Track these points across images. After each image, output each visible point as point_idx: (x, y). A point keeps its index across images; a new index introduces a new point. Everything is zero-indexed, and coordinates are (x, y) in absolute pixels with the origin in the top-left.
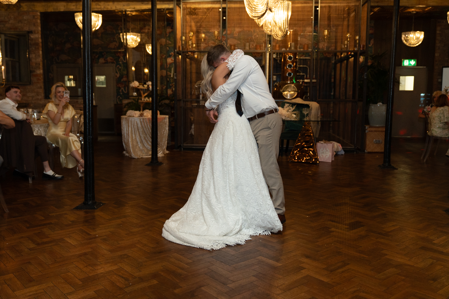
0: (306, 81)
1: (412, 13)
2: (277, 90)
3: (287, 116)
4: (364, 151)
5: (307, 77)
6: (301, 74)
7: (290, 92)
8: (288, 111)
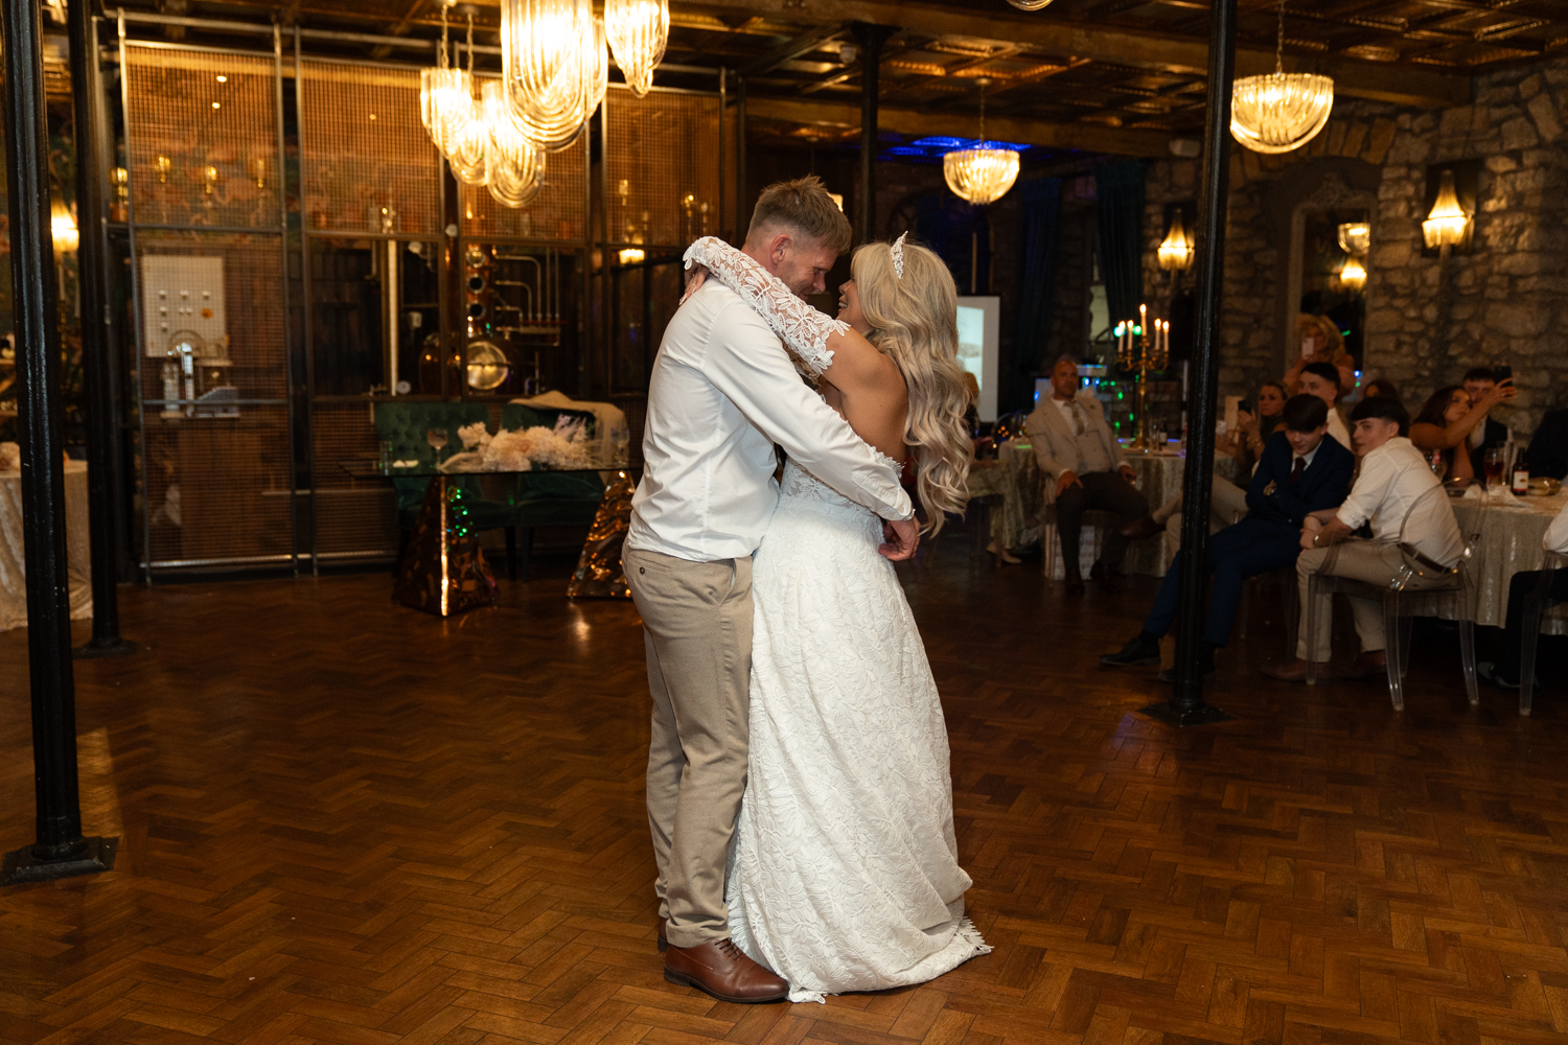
0: (522, 330)
1: (808, 139)
2: (436, 360)
3: (574, 456)
5: (526, 317)
6: (508, 308)
7: (483, 366)
8: (570, 439)
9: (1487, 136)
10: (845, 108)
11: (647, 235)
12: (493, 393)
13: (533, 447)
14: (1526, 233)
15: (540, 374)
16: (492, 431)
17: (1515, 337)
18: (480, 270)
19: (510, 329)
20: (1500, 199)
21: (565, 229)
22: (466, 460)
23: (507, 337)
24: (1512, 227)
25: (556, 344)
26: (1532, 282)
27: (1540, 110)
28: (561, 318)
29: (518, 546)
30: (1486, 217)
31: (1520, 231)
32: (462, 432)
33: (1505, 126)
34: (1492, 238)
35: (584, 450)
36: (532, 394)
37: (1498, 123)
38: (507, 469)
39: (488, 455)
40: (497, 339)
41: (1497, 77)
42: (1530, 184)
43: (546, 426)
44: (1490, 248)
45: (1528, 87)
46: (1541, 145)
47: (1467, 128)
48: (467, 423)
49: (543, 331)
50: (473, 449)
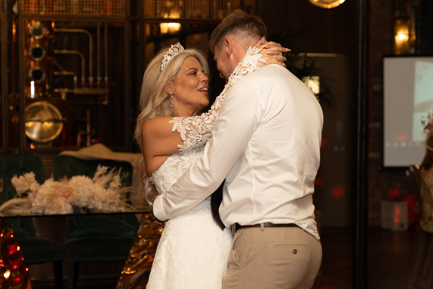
0: (76, 91)
3: (109, 201)
5: (79, 80)
6: (65, 73)
7: (42, 122)
8: (107, 186)
11: (183, 10)
12: (50, 145)
13: (75, 193)
15: (91, 128)
16: (41, 180)
18: (41, 41)
19: (66, 90)
21: (108, 7)
22: (18, 205)
23: (63, 97)
25: (106, 103)
28: (110, 80)
29: (65, 277)
32: (15, 181)
35: (118, 196)
38: (52, 212)
39: (37, 201)
40: (55, 100)
43: (86, 175)
48: (21, 172)
49: (93, 91)
50: (25, 195)
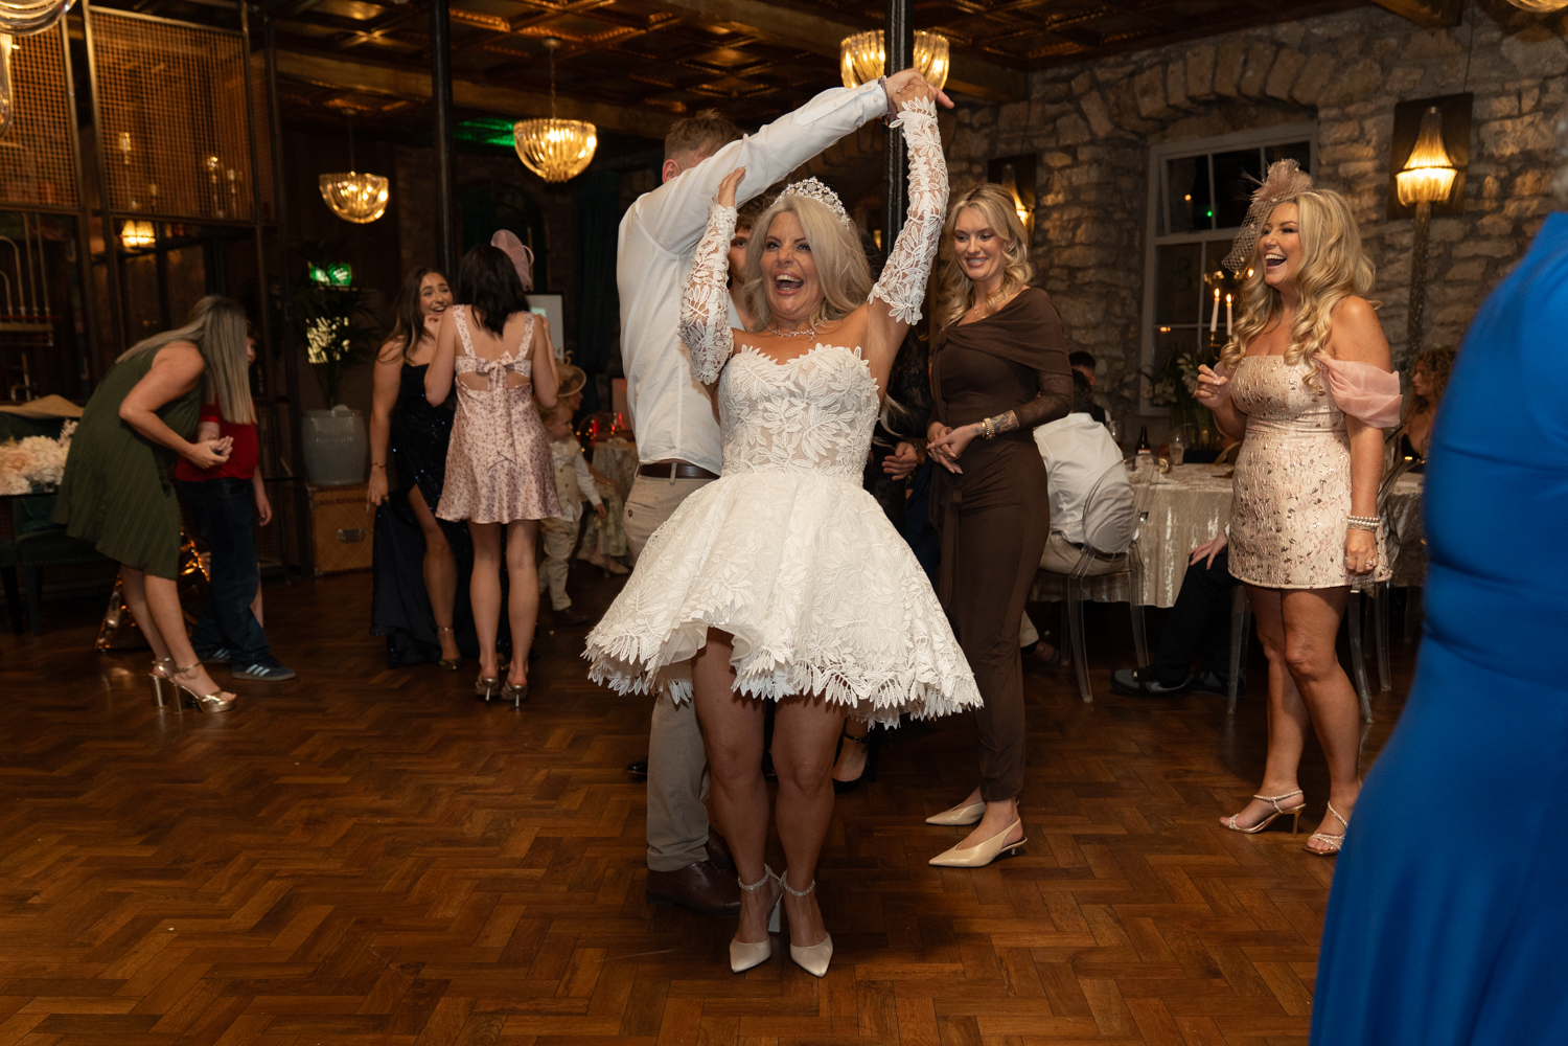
1: (343, 112)
4: (313, 572)
5: (5, 310)
9: (1044, 132)
10: (390, 71)
13: (31, 462)
14: (1083, 227)
15: (31, 380)
17: (1076, 328)
20: (1058, 193)
24: (1069, 221)
25: (49, 344)
26: (1090, 275)
27: (1092, 106)
28: (53, 312)
29: (21, 591)
30: (1046, 211)
31: (1077, 225)
33: (1059, 122)
34: (1051, 231)
36: (21, 400)
37: (1053, 119)
41: (1050, 73)
42: (1084, 179)
44: (1050, 241)
45: (1079, 84)
46: (1094, 141)
47: (1024, 123)
49: (29, 327)
